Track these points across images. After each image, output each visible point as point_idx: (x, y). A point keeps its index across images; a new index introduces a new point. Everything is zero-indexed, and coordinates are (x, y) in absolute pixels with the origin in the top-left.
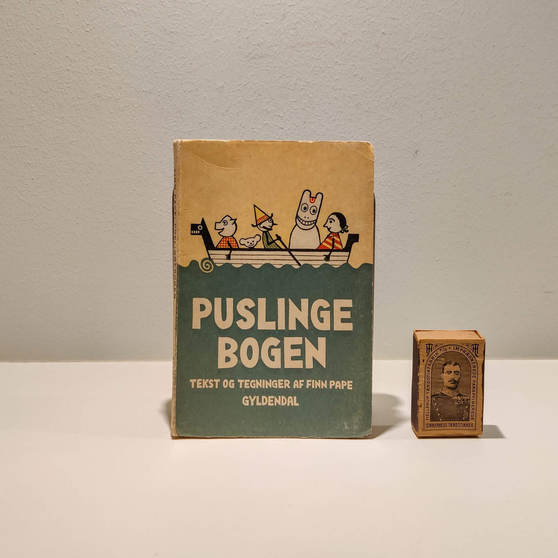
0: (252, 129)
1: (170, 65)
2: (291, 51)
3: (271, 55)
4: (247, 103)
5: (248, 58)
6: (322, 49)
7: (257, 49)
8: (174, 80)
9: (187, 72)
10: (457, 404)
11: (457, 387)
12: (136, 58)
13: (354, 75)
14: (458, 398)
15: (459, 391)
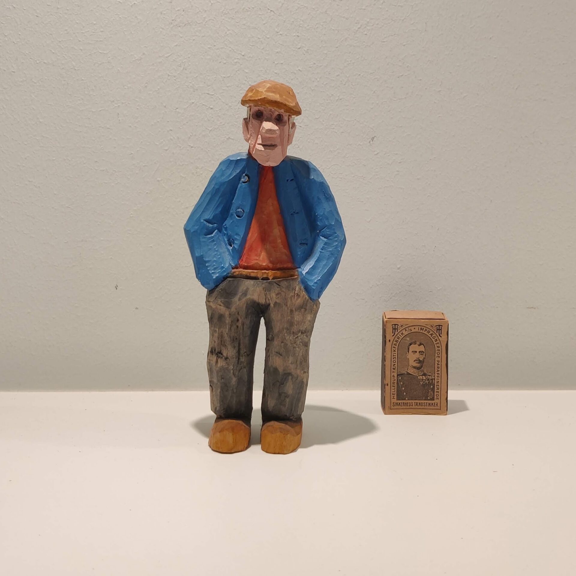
0: (176, 109)
1: (78, 33)
2: (223, 18)
3: (198, 22)
4: (169, 78)
5: (172, 26)
6: (260, 16)
7: (182, 15)
8: (81, 50)
9: (97, 41)
10: (422, 384)
11: (422, 366)
12: (37, 24)
13: (298, 47)
14: (423, 377)
15: (424, 370)
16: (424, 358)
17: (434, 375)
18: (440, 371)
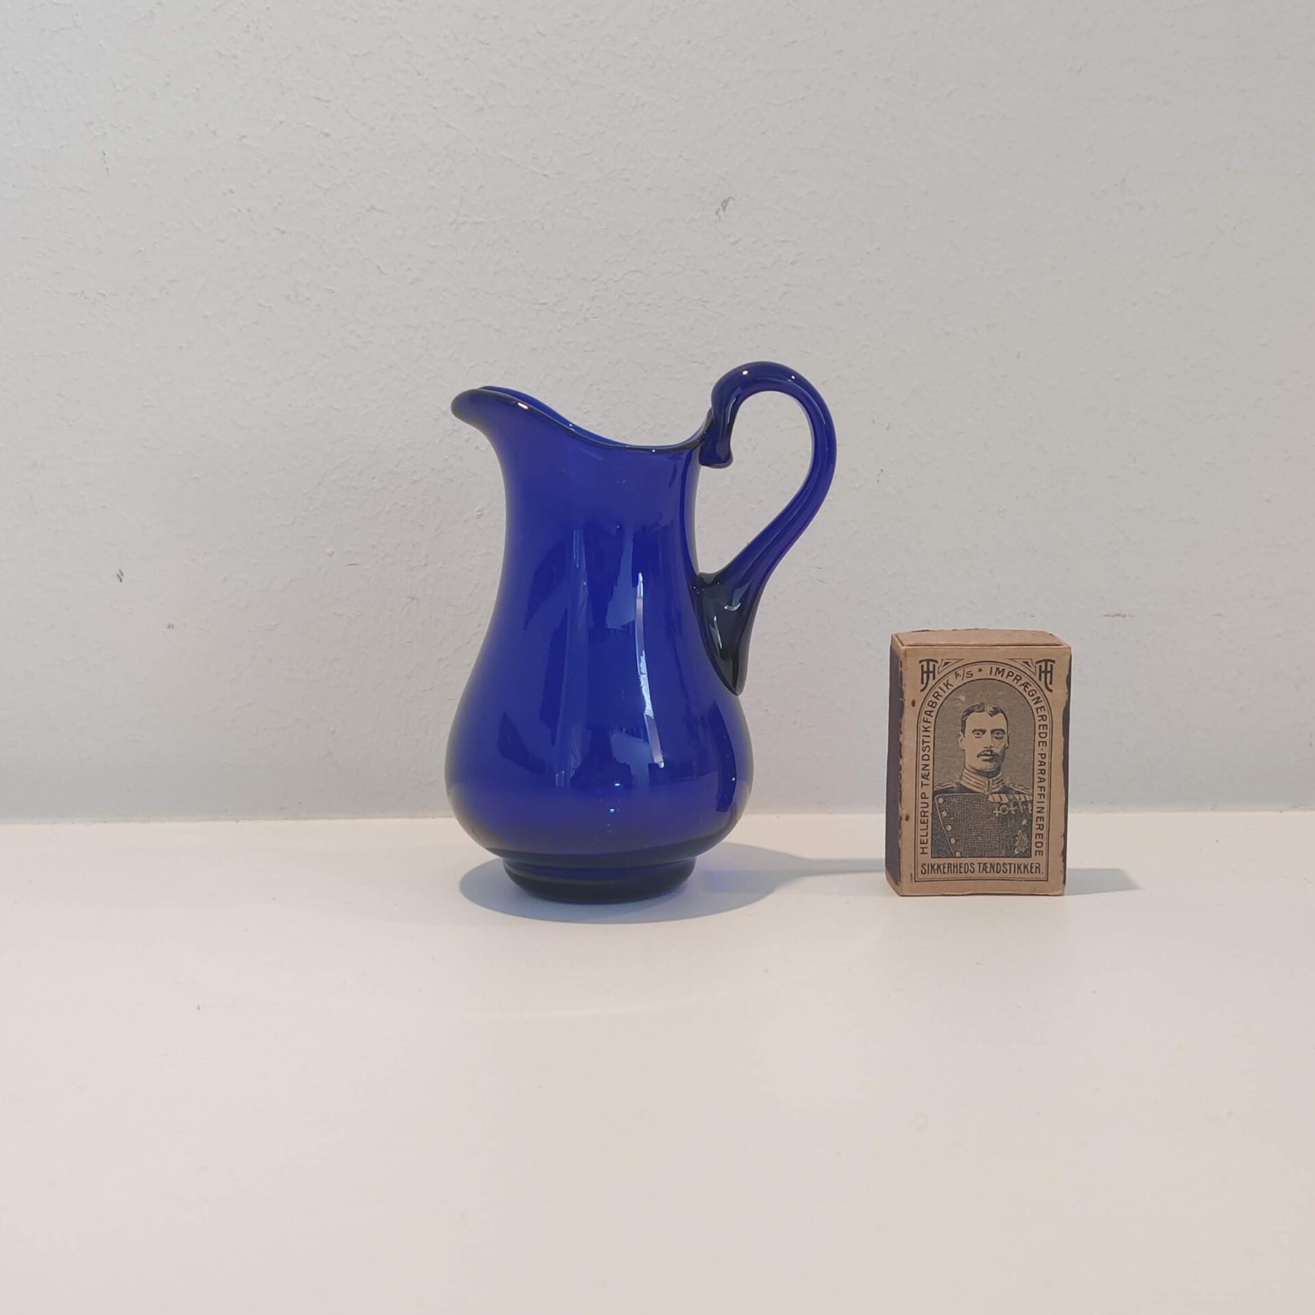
14: (1001, 798)
15: (1004, 780)
16: (1005, 748)
18: (1047, 781)
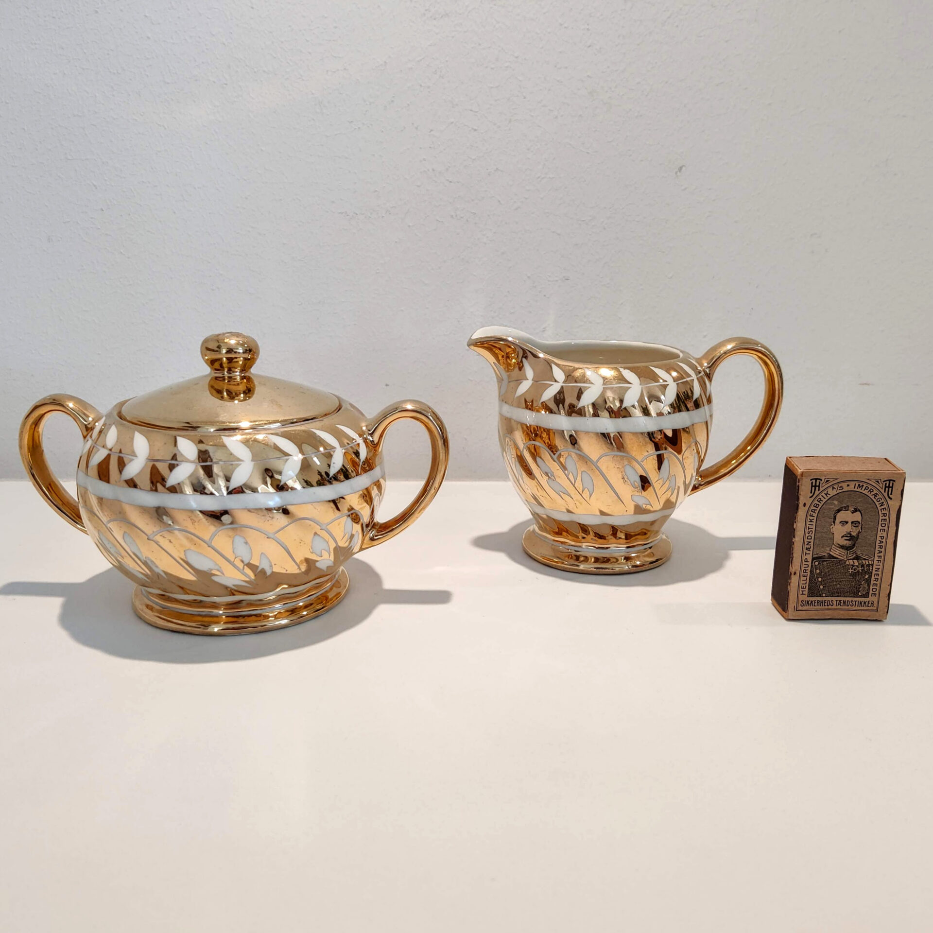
8: (310, 53)
10: (852, 572)
11: (854, 545)
14: (854, 562)
15: (857, 551)
16: (859, 532)
17: (873, 559)
18: (883, 553)
